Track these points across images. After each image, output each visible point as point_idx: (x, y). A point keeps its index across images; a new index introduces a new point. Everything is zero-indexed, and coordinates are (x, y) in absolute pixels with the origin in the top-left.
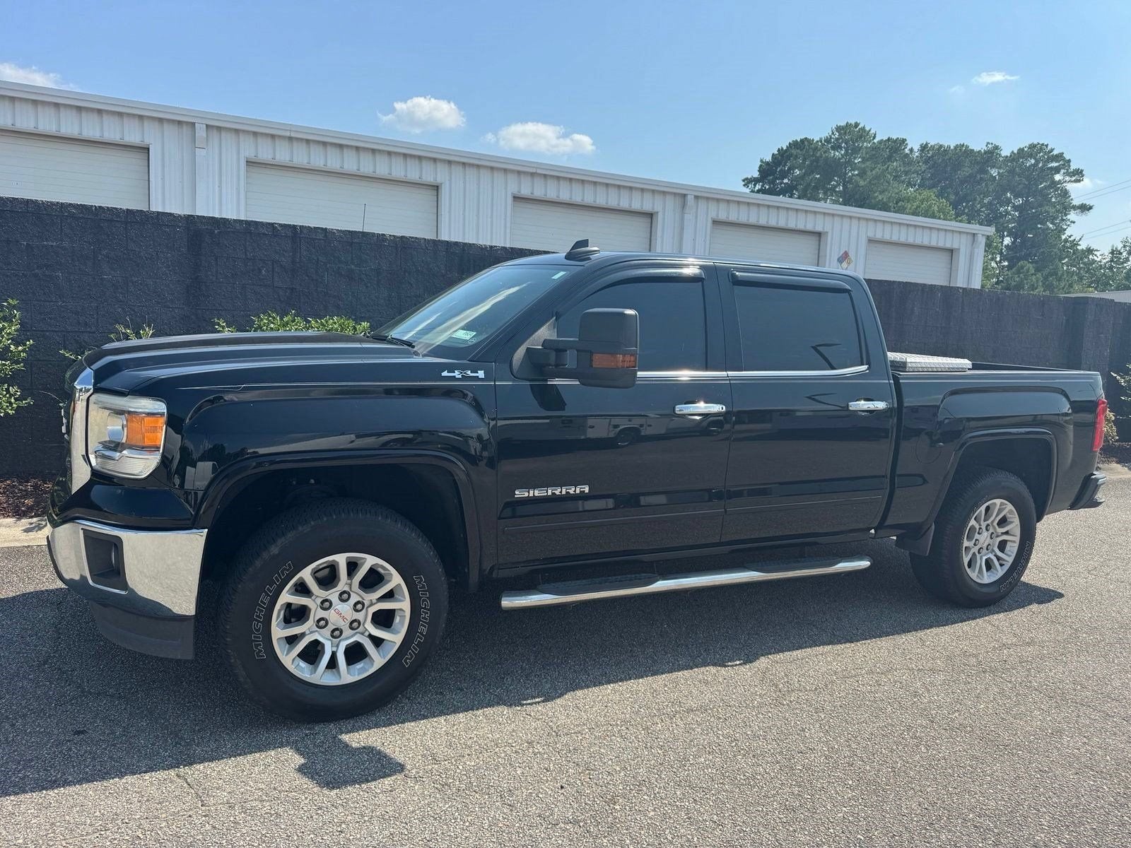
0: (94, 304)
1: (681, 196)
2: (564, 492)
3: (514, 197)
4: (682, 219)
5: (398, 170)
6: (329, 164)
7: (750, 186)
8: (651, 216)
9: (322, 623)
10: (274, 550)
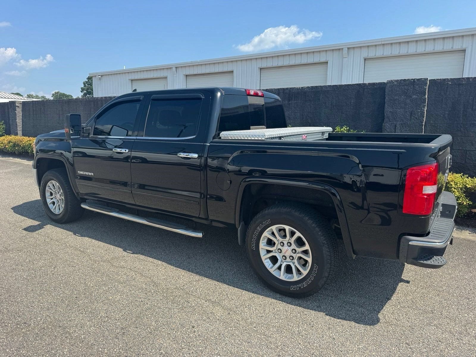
9: (56, 197)
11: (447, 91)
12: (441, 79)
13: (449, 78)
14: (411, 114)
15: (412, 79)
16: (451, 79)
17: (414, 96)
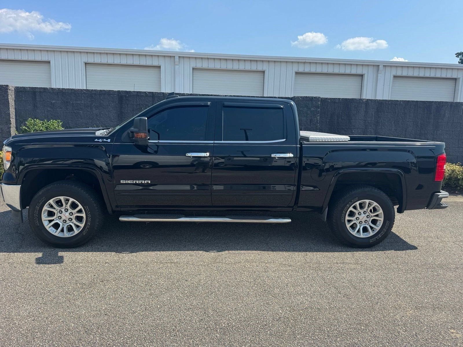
0: (91, 121)
1: (376, 66)
2: (140, 182)
3: (296, 73)
4: (377, 76)
5: (248, 66)
6: (222, 67)
7: (460, 57)
8: (362, 76)
9: (60, 218)
10: (40, 193)
11: (328, 106)
12: (324, 98)
13: (329, 97)
14: (311, 121)
15: (311, 97)
16: (330, 98)
17: (312, 109)
